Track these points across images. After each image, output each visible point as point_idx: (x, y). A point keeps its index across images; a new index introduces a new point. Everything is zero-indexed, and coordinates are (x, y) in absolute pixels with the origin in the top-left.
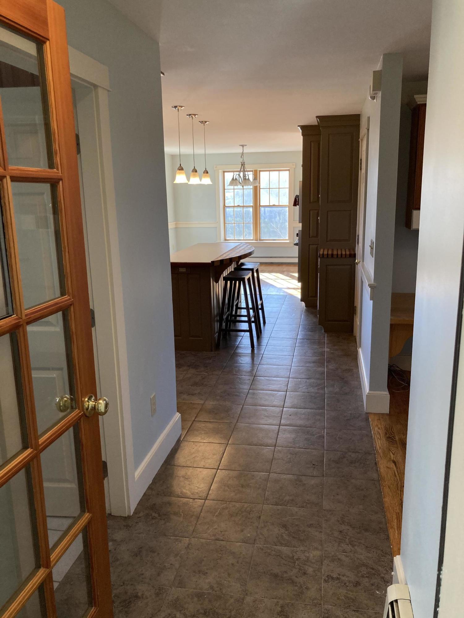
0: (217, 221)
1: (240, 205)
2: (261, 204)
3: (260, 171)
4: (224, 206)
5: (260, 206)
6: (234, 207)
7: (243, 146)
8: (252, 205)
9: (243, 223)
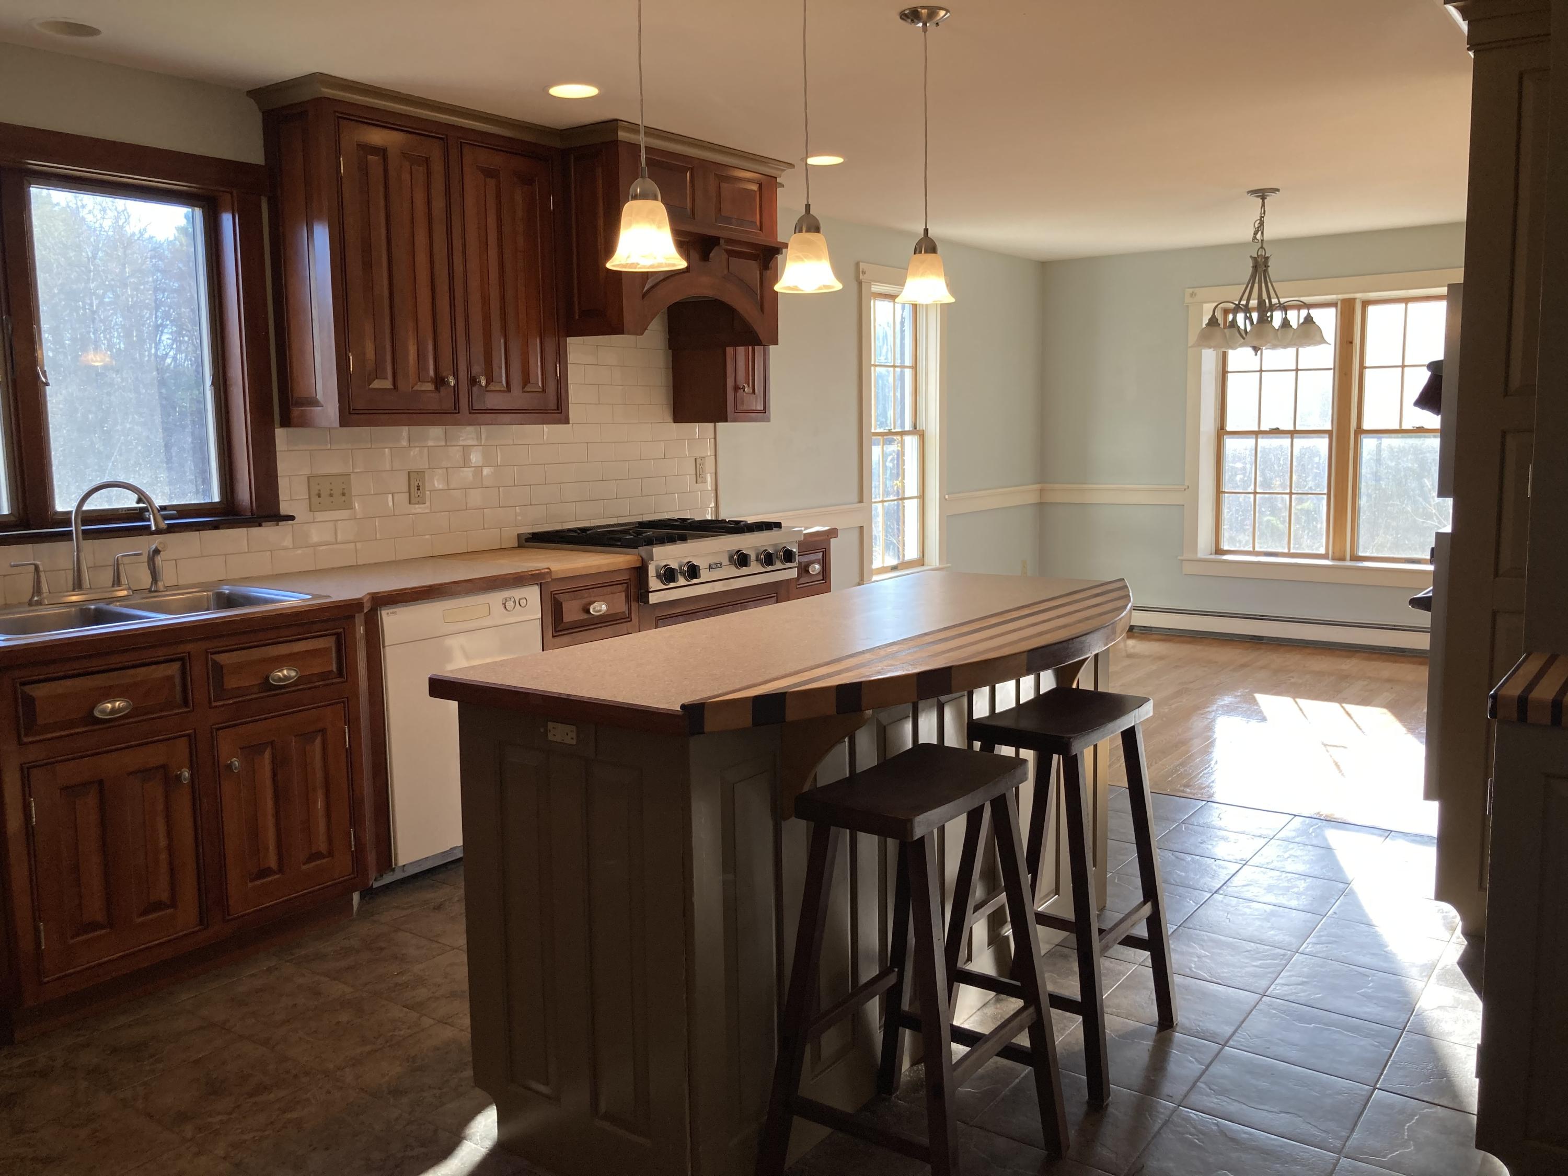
0: (1187, 483)
1: (1282, 428)
2: (1366, 426)
3: (1366, 304)
4: (1222, 431)
5: (1360, 431)
6: (1257, 434)
7: (1262, 194)
8: (1328, 427)
9: (1291, 494)
